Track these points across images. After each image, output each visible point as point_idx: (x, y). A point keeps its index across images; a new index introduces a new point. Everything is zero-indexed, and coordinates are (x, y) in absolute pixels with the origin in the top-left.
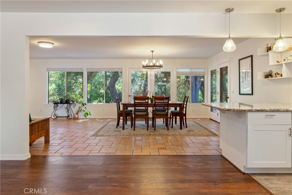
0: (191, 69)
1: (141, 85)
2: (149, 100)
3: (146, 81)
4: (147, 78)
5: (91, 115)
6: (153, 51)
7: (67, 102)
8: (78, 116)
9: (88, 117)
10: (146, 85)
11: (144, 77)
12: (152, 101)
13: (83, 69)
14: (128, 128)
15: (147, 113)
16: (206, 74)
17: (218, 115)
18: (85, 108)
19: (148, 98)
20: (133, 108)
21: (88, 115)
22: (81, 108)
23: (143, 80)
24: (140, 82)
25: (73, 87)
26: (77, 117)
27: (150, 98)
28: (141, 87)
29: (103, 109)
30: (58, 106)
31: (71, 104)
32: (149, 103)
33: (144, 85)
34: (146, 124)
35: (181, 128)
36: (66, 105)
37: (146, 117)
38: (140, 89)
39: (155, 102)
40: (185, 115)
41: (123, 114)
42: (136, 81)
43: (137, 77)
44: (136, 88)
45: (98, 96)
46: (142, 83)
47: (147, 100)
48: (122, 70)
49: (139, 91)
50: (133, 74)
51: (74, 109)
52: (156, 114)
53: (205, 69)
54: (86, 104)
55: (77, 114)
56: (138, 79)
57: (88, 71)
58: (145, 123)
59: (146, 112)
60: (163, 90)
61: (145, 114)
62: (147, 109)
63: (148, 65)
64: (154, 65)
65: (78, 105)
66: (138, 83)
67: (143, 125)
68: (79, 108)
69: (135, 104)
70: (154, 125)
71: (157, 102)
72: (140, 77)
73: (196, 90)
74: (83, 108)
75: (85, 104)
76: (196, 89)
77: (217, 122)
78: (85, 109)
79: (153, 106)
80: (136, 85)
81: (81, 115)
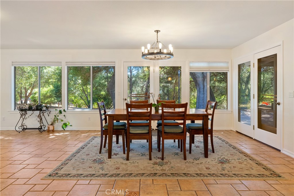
0: (209, 62)
1: (143, 87)
2: (153, 107)
3: (149, 82)
4: (149, 79)
5: (71, 126)
6: (157, 31)
7: (39, 108)
8: (54, 128)
9: (66, 129)
10: (148, 87)
11: (146, 78)
12: (157, 110)
13: (61, 63)
14: (117, 154)
15: (149, 130)
16: (230, 69)
17: (254, 129)
18: (64, 116)
19: (151, 106)
20: (126, 122)
21: (67, 126)
22: (58, 116)
23: (145, 81)
24: (142, 84)
25: (72, 89)
26: (52, 129)
27: (155, 104)
28: (143, 88)
29: (89, 118)
30: (26, 114)
31: (45, 110)
32: (152, 113)
33: (146, 86)
34: (148, 143)
35: (206, 156)
36: (37, 113)
37: (147, 137)
38: (142, 91)
39: (163, 112)
40: (211, 132)
41: (109, 130)
42: (138, 82)
43: (139, 78)
44: (138, 90)
45: (98, 98)
46: (144, 85)
47: (149, 109)
48: (114, 64)
49: (141, 92)
50: (135, 75)
51: (48, 118)
52: (165, 133)
53: (228, 63)
54: (66, 110)
55: (52, 124)
56: (140, 80)
57: (69, 66)
58: (146, 141)
59: (147, 128)
60: (165, 91)
61: (147, 132)
62: (150, 123)
63: (150, 52)
64: (160, 51)
65: (54, 112)
66: (140, 84)
67: (143, 147)
68: (55, 116)
69: (129, 116)
70: (160, 148)
71: (166, 112)
72: (142, 79)
73: (204, 92)
74: (61, 117)
75: (64, 110)
76: (203, 90)
77: (252, 138)
78: (63, 118)
79: (159, 118)
80: (138, 86)
81: (58, 126)
